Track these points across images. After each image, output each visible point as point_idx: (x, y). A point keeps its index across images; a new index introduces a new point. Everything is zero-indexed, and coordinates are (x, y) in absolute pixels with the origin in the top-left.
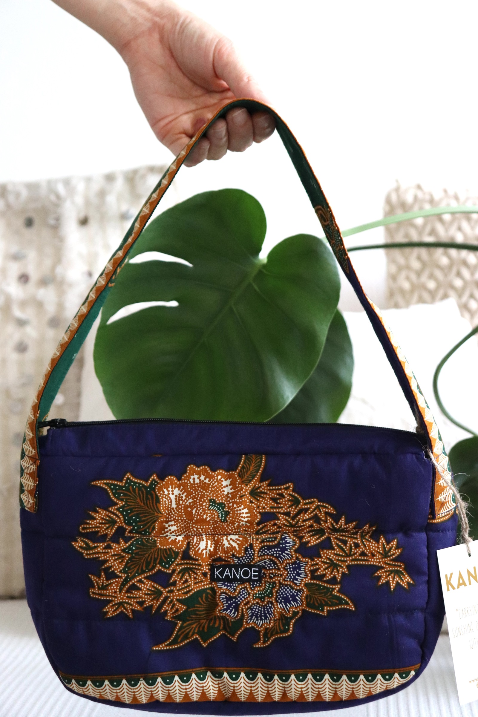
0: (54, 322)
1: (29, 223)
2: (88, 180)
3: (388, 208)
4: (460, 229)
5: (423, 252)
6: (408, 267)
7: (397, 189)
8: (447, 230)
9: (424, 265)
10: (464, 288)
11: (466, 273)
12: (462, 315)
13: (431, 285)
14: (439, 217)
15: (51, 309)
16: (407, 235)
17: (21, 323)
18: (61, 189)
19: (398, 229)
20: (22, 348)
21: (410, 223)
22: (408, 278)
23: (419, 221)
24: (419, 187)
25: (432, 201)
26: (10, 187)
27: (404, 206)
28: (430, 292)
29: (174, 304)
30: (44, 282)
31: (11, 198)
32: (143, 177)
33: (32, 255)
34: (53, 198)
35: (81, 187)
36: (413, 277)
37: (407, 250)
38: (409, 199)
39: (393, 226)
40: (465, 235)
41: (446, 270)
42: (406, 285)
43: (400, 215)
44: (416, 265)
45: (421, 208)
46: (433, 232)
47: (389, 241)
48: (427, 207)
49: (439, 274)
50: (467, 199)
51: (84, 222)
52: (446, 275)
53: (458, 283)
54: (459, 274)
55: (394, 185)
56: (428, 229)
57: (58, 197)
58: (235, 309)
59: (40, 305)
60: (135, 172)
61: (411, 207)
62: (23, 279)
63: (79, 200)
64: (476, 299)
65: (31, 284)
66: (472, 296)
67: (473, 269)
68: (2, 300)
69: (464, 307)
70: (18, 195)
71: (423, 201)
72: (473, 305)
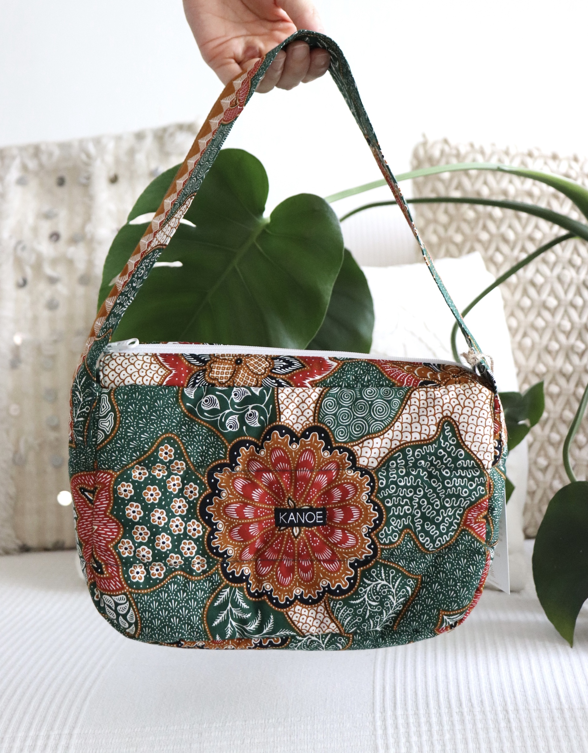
0: (85, 280)
1: (61, 182)
2: (118, 139)
3: (415, 163)
4: (485, 183)
5: (451, 206)
6: (436, 221)
7: (425, 144)
8: (473, 185)
9: (451, 219)
10: (490, 242)
11: (492, 226)
13: (458, 238)
14: (466, 171)
15: (81, 266)
16: (434, 190)
17: (53, 281)
18: (92, 149)
19: (425, 183)
20: (52, 306)
21: (436, 176)
22: (435, 232)
23: (446, 176)
24: (446, 141)
25: (458, 156)
26: (43, 147)
27: (431, 160)
28: (456, 245)
29: (178, 264)
30: (74, 240)
31: (44, 158)
32: (172, 135)
33: (63, 213)
34: (84, 157)
35: (111, 145)
36: (441, 230)
37: (435, 205)
38: (436, 153)
39: (421, 179)
40: (491, 189)
41: (472, 224)
42: (434, 239)
43: (427, 169)
44: (443, 218)
45: (447, 163)
46: (459, 186)
47: (418, 196)
48: (454, 161)
49: (465, 227)
50: (493, 154)
51: (114, 180)
52: (472, 229)
53: (484, 236)
54: (485, 228)
55: (421, 140)
56: (455, 183)
57: (88, 156)
58: (238, 270)
59: (70, 262)
60: (165, 130)
61: (438, 161)
62: (55, 237)
63: (109, 159)
64: (501, 253)
65: (62, 242)
66: (498, 249)
67: (499, 223)
68: (33, 259)
69: (490, 260)
70: (51, 155)
71: (450, 155)
72: (499, 258)
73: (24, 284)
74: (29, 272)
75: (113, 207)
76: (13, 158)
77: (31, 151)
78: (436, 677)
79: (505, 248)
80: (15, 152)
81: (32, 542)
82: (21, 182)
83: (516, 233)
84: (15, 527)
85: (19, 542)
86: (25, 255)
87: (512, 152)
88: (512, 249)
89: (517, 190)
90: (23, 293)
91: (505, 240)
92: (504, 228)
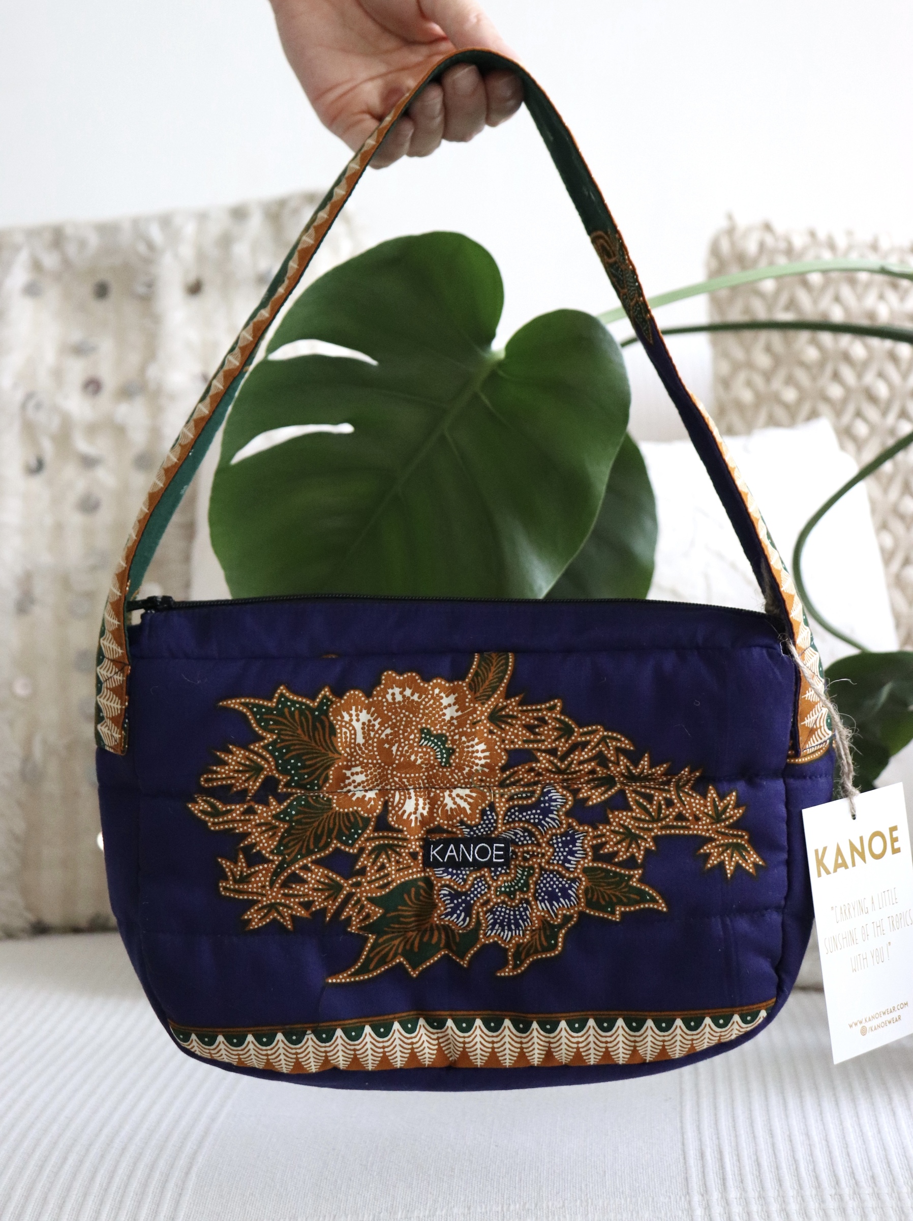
0: (144, 461)
1: (102, 291)
2: (202, 217)
3: (714, 264)
4: (837, 299)
5: (775, 337)
6: (750, 365)
7: (731, 231)
8: (815, 302)
9: (777, 361)
10: (845, 401)
11: (848, 374)
12: (842, 447)
13: (790, 395)
14: (801, 279)
15: (138, 438)
16: (746, 310)
17: (89, 462)
18: (156, 234)
19: (731, 299)
20: (89, 505)
21: (752, 289)
22: (749, 384)
23: (769, 286)
24: (768, 227)
25: (789, 252)
26: (69, 231)
27: (742, 260)
28: (786, 406)
29: (346, 428)
30: (127, 392)
31: (71, 250)
32: (296, 212)
33: (106, 346)
34: (142, 248)
35: (189, 229)
36: (759, 381)
37: (748, 335)
38: (751, 247)
39: (724, 293)
40: (846, 310)
41: (815, 370)
42: (747, 396)
43: (736, 276)
44: (763, 360)
45: (771, 263)
46: (792, 304)
47: (717, 319)
48: (782, 261)
49: (802, 376)
50: (850, 248)
51: (195, 289)
52: (814, 379)
53: (835, 391)
54: (836, 377)
55: (723, 224)
56: (784, 299)
57: (151, 246)
58: (449, 438)
59: (119, 431)
60: (282, 203)
61: (755, 262)
62: (91, 388)
63: (187, 251)
64: (865, 420)
65: (105, 398)
66: (859, 414)
67: (860, 368)
68: (55, 424)
69: (846, 434)
70: (82, 244)
71: (774, 251)
72: (861, 429)
73: (38, 467)
74: (48, 448)
75: (193, 335)
76: (17, 249)
77: (48, 237)
78: (790, 1136)
79: (872, 413)
80: (19, 238)
81: (52, 916)
82: (32, 290)
83: (891, 386)
84: (25, 891)
85: (31, 917)
86: (41, 418)
87: (884, 245)
88: (884, 413)
89: (892, 312)
90: (36, 484)
91: (872, 398)
92: (870, 378)
